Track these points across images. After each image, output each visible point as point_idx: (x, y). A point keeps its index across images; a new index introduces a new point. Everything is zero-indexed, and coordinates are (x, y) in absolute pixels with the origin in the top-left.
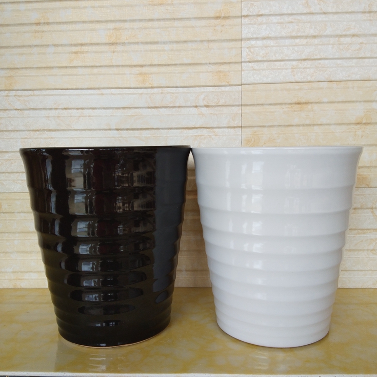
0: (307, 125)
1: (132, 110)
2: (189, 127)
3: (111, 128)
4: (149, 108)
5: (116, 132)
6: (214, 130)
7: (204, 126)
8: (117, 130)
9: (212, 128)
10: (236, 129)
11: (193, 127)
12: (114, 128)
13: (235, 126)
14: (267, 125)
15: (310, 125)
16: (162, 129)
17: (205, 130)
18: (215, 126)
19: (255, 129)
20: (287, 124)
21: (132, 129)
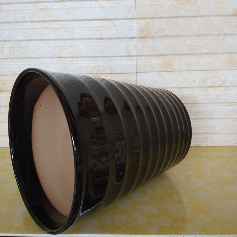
0: (191, 17)
2: (92, 19)
3: (26, 20)
4: (57, 1)
5: (30, 24)
6: (113, 21)
7: (104, 18)
8: (31, 22)
9: (111, 19)
10: (132, 20)
11: (95, 18)
12: (28, 20)
13: (131, 17)
16: (69, 21)
17: (105, 21)
18: (114, 18)
20: (174, 16)
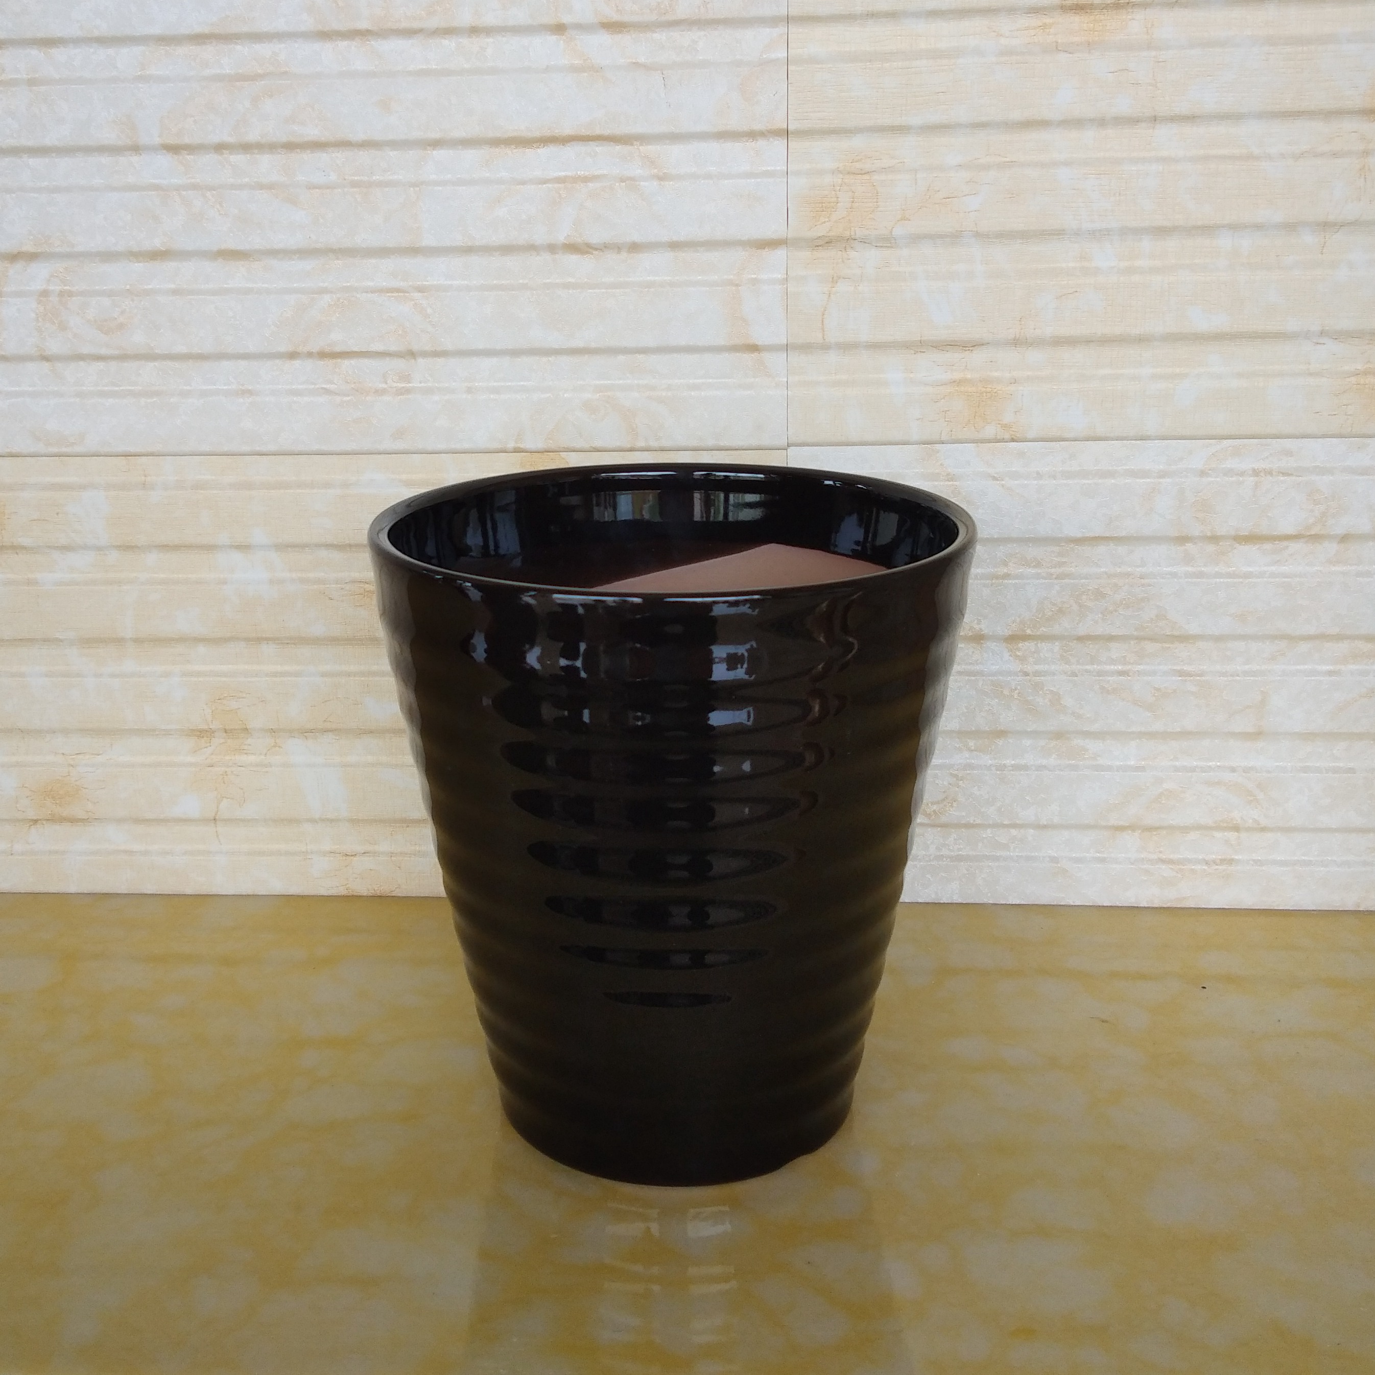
0: (1121, 121)
1: (242, 50)
2: (526, 133)
3: (143, 139)
4: (325, 35)
5: (164, 160)
6: (650, 149)
7: (598, 131)
8: (174, 149)
9: (642, 139)
10: (761, 143)
12: (157, 140)
13: (757, 126)
14: (916, 120)
15: (1133, 121)
16: (394, 144)
17: (605, 149)
18: (657, 130)
19: (858, 142)
20: (1016, 115)
21: (246, 148)
